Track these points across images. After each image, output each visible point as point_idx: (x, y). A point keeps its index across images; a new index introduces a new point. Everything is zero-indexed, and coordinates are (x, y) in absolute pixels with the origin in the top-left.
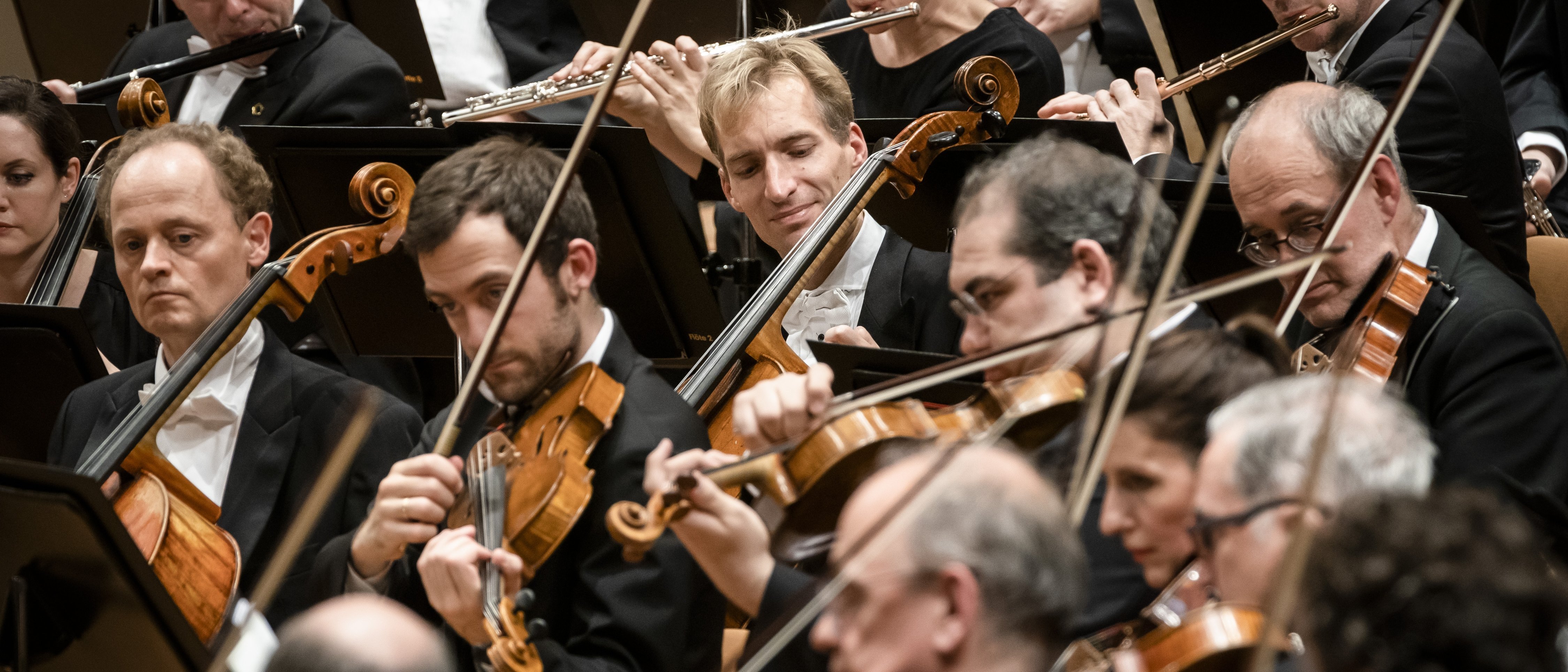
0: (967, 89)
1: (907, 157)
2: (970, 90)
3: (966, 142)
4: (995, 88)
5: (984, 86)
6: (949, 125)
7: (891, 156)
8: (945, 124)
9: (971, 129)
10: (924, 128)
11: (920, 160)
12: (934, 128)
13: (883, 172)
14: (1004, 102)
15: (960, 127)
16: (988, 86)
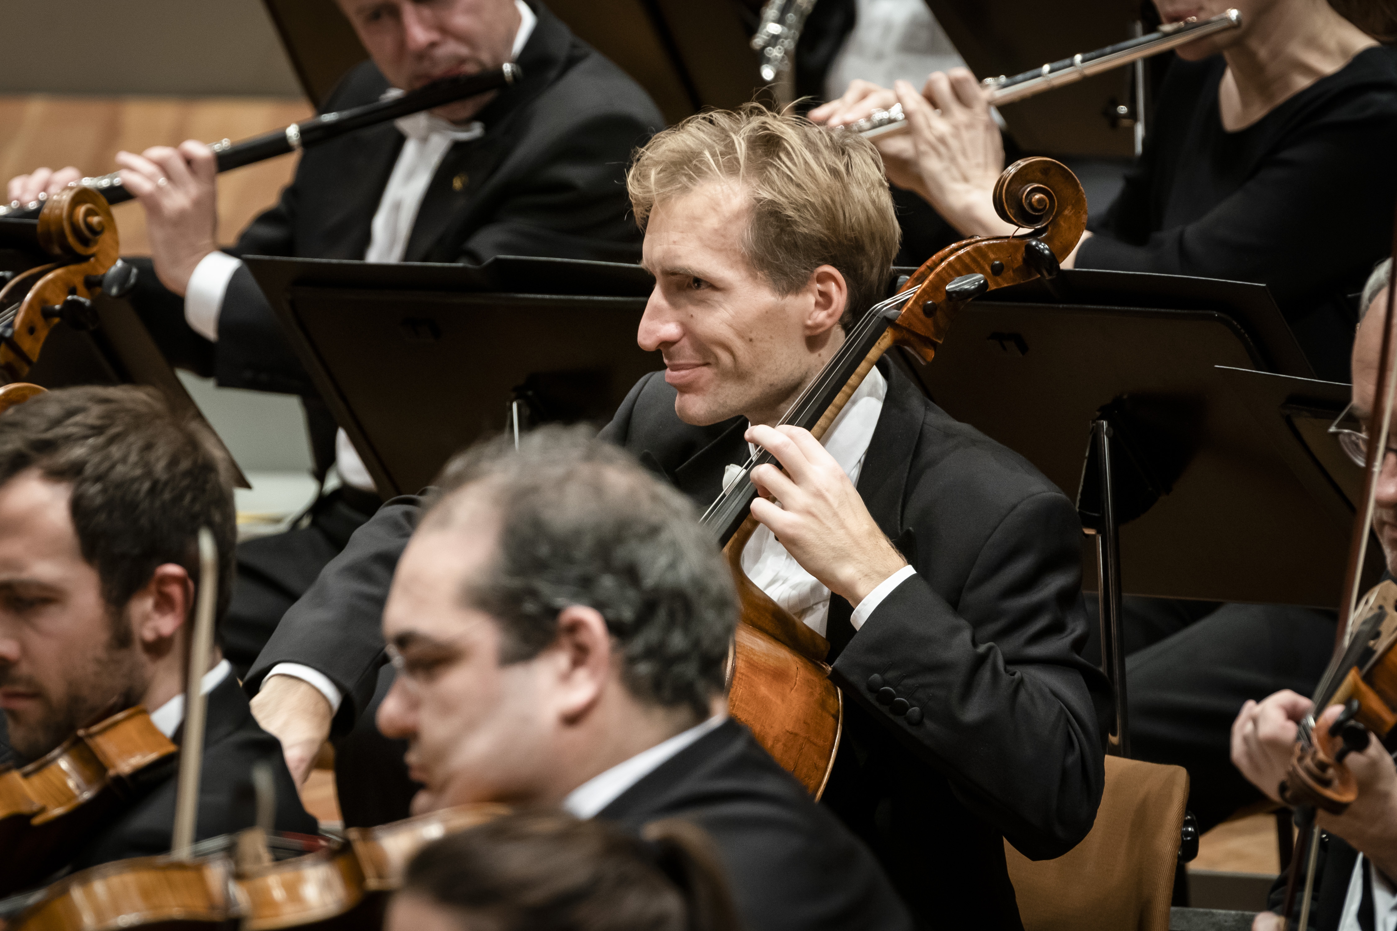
0: (1006, 208)
1: (918, 311)
2: (1013, 208)
3: (1007, 283)
4: (1046, 206)
5: (1030, 204)
6: (982, 262)
7: (896, 311)
8: (974, 260)
9: (1016, 266)
10: (944, 269)
11: (939, 313)
12: (958, 267)
13: (885, 333)
14: (1064, 222)
15: (997, 262)
16: (1035, 204)
